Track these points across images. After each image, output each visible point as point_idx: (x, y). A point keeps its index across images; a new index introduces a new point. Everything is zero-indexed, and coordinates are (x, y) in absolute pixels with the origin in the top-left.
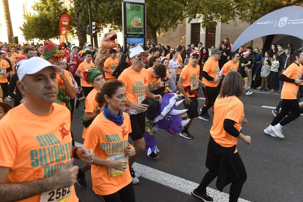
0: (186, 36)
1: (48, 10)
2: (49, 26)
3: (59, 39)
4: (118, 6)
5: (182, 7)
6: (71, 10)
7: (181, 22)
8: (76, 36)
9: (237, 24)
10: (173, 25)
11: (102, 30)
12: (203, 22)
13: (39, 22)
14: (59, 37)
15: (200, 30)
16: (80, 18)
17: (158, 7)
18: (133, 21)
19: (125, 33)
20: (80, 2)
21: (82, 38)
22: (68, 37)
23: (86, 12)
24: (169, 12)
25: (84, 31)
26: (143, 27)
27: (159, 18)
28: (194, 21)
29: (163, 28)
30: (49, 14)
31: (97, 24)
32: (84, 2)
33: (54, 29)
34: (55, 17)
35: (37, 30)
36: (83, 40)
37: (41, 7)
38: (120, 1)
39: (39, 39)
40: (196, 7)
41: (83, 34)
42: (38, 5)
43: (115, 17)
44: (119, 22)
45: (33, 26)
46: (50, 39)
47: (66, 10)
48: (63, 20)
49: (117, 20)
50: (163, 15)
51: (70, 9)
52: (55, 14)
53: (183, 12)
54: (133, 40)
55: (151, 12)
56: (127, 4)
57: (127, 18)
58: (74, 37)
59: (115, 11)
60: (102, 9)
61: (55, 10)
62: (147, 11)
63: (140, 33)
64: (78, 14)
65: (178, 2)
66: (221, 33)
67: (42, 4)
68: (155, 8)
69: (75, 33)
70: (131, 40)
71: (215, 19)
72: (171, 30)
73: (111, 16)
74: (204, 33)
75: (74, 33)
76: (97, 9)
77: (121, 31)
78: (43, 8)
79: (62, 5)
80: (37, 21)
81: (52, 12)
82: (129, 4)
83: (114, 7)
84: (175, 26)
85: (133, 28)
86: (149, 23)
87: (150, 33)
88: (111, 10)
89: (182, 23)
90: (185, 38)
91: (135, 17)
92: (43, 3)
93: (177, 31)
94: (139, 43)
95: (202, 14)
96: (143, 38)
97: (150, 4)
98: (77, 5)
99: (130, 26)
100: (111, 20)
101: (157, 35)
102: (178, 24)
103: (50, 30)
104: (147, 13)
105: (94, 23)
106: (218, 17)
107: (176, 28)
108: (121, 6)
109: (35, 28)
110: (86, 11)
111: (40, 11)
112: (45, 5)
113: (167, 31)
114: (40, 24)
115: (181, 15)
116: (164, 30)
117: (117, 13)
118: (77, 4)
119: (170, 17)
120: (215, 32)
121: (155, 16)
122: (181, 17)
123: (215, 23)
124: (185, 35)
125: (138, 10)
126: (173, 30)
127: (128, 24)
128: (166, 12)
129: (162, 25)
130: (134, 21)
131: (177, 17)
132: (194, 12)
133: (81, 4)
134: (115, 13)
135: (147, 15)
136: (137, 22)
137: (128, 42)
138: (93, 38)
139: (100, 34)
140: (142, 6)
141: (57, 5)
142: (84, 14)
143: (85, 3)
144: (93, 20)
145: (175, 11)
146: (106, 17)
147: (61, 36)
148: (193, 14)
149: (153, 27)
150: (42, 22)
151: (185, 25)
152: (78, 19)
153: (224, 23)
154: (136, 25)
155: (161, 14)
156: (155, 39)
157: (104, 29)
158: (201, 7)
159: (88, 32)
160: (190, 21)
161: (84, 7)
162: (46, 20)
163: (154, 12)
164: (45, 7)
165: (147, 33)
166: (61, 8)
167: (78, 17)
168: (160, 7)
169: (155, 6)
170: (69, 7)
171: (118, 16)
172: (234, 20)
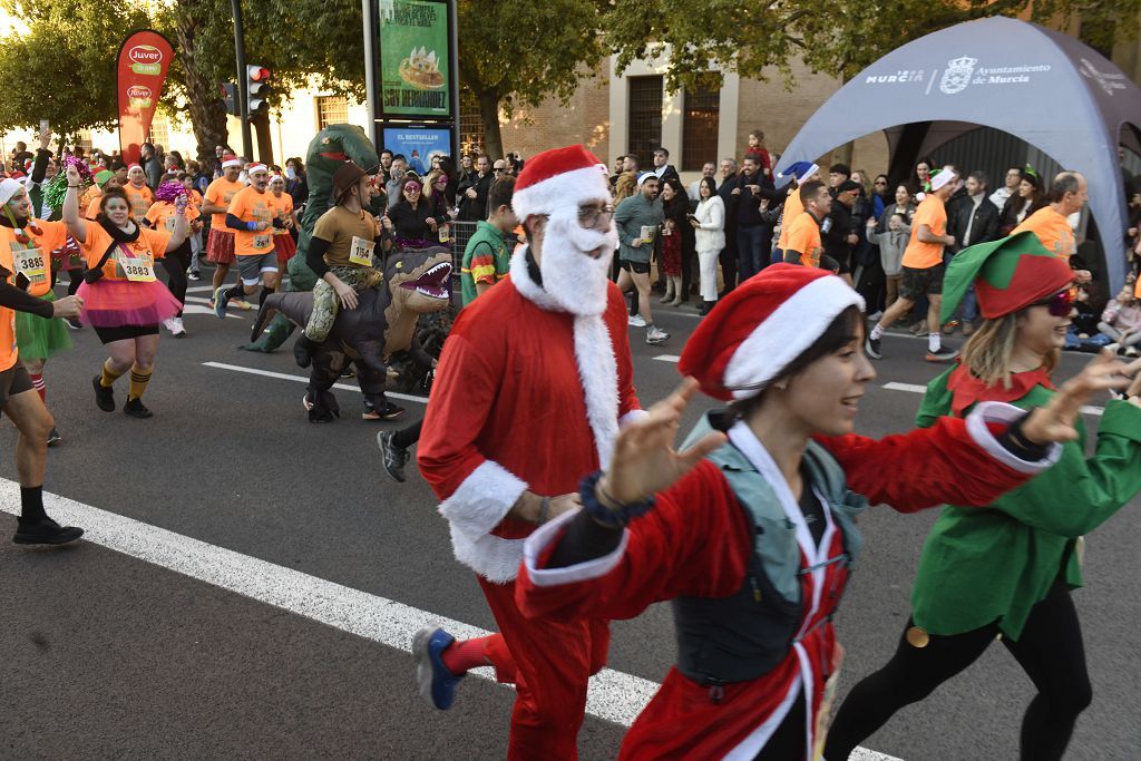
0: (612, 124)
1: (70, 14)
2: (78, 81)
3: (116, 130)
4: (349, 6)
5: (593, 13)
6: (163, 18)
7: (592, 72)
8: (184, 120)
9: (793, 82)
10: (560, 82)
11: (288, 96)
12: (673, 72)
13: (33, 63)
14: (115, 122)
15: (660, 102)
16: (200, 49)
18: (408, 63)
19: (378, 111)
21: (210, 127)
22: (153, 122)
23: (223, 27)
24: (545, 30)
25: (215, 101)
26: (442, 86)
27: (507, 54)
28: (638, 68)
29: (524, 93)
30: (77, 31)
31: (268, 74)
33: (94, 91)
34: (99, 45)
35: (27, 93)
36: (211, 137)
40: (646, 16)
41: (211, 113)
43: (336, 47)
44: (352, 69)
45: (9, 81)
46: (82, 132)
47: (141, 17)
48: (137, 55)
49: (343, 59)
50: (523, 44)
51: (158, 15)
52: (99, 33)
53: (598, 32)
54: (408, 137)
55: (477, 30)
57: (384, 52)
58: (178, 124)
59: (336, 24)
60: (284, 16)
61: (97, 16)
62: (461, 27)
63: (436, 111)
64: (190, 36)
66: (739, 115)
68: (491, 15)
69: (183, 110)
70: (400, 137)
71: (716, 62)
72: (551, 99)
73: (322, 44)
74: (678, 112)
75: (176, 110)
76: (265, 17)
77: (360, 102)
78: (50, 7)
80: (27, 58)
81: (87, 23)
83: (333, 8)
84: (569, 84)
85: (406, 92)
86: (469, 74)
87: (474, 111)
88: (321, 20)
89: (594, 76)
90: (606, 132)
91: (414, 51)
93: (576, 106)
94: (430, 148)
95: (667, 41)
96: (447, 132)
99: (398, 83)
100: (321, 59)
101: (502, 117)
102: (580, 76)
103: (76, 97)
104: (459, 33)
105: (254, 72)
106: (725, 54)
107: (571, 94)
108: (360, 7)
109: (16, 89)
110: (224, 24)
111: (37, 21)
113: (536, 104)
114: (37, 74)
115: (589, 45)
116: (524, 101)
117: (344, 34)
119: (548, 51)
120: (717, 111)
121: (493, 48)
122: (589, 50)
123: (718, 76)
124: (607, 119)
125: (424, 23)
126: (559, 100)
127: (385, 78)
128: (535, 30)
129: (519, 83)
130: (411, 63)
131: (572, 50)
132: (639, 33)
134: (337, 32)
135: (460, 42)
136: (424, 68)
137: (388, 145)
138: (253, 127)
139: (280, 115)
140: (441, 9)
142: (214, 35)
144: (249, 60)
145: (568, 28)
146: (301, 47)
147: (125, 120)
148: (636, 40)
149: (484, 89)
150: (46, 64)
151: (606, 83)
152: (189, 54)
153: (749, 77)
154: (418, 79)
155: (516, 38)
156: (491, 136)
157: (294, 93)
158: (662, 17)
159: (231, 106)
160: (622, 68)
161: (213, 5)
162: (63, 56)
163: (488, 29)
164: (59, 5)
165: (461, 109)
166: (123, 10)
167: (192, 47)
168: (511, 11)
169: (491, 10)
170: (157, 6)
171: (349, 44)
172: (784, 68)
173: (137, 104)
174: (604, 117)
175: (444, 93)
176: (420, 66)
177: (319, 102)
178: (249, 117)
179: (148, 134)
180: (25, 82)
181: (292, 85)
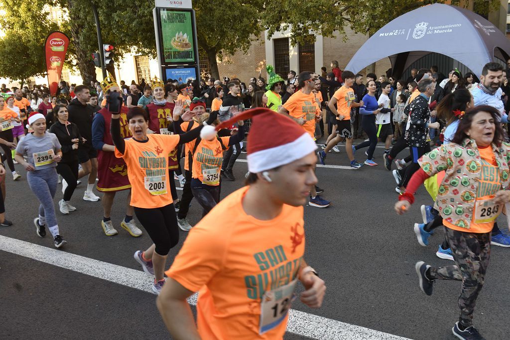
0: (267, 60)
1: (23, 26)
2: (28, 56)
3: (46, 76)
4: (147, 16)
5: (255, 13)
6: (64, 26)
7: (257, 38)
8: (76, 70)
9: (346, 38)
10: (243, 43)
11: (122, 57)
12: (293, 36)
13: (7, 49)
14: (45, 73)
15: (288, 50)
16: (82, 38)
17: (216, 14)
19: (163, 61)
20: (79, 11)
21: (88, 73)
22: (62, 72)
23: (91, 28)
24: (235, 21)
25: (90, 61)
26: (193, 50)
27: (219, 33)
28: (277, 35)
29: (227, 49)
30: (28, 34)
31: (112, 48)
32: (87, 10)
33: (36, 61)
34: (37, 39)
35: (6, 63)
36: (89, 77)
37: (9, 22)
38: (149, 7)
39: (11, 78)
40: (279, 13)
41: (88, 66)
42: (4, 20)
43: (142, 34)
44: (149, 42)
46: (31, 78)
47: (55, 25)
48: (53, 43)
49: (146, 39)
50: (225, 28)
51: (62, 25)
52: (36, 34)
53: (259, 20)
54: (176, 72)
55: (204, 23)
56: (162, 12)
57: (164, 35)
58: (73, 72)
59: (141, 24)
60: (119, 21)
61: (35, 26)
62: (197, 22)
63: (189, 60)
64: (77, 33)
65: (249, 5)
66: (323, 53)
67: (11, 18)
68: (210, 16)
69: (75, 66)
70: (173, 72)
71: (312, 31)
72: (239, 51)
73: (136, 33)
74: (296, 53)
75: (72, 66)
76: (109, 23)
77: (154, 58)
78: (14, 23)
79: (48, 17)
80: (5, 47)
81: (30, 30)
82: (165, 12)
83: (140, 17)
84: (247, 44)
85: (174, 52)
86: (202, 43)
87: (205, 58)
88: (135, 22)
89: (258, 40)
91: (177, 34)
92: (13, 14)
93: (251, 53)
94: (187, 77)
95: (291, 22)
96: (194, 69)
97: (201, 9)
98: (75, 16)
99: (171, 49)
100: (136, 39)
101: (218, 60)
102: (252, 40)
103: (28, 63)
104: (197, 24)
105: (106, 47)
106: (317, 28)
107: (248, 49)
108: (152, 16)
110: (91, 27)
111: (8, 30)
112: (17, 19)
113: (233, 54)
114: (10, 53)
115: (255, 27)
116: (227, 53)
117: (145, 28)
118: (75, 14)
119: (237, 30)
120: (313, 52)
121: (212, 30)
122: (255, 28)
123: (313, 37)
124: (265, 58)
125: (181, 21)
126: (243, 51)
127: (165, 46)
129: (225, 45)
130: (176, 39)
131: (247, 29)
132: (276, 20)
133: (81, 15)
134: (142, 27)
135: (197, 29)
136: (182, 41)
137: (168, 77)
138: (107, 71)
139: (119, 65)
140: (188, 14)
141: (37, 19)
142: (87, 32)
143: (89, 12)
144: (104, 42)
145: (245, 19)
146: (127, 35)
147: (50, 72)
148: (275, 23)
149: (209, 48)
150: (13, 49)
151: (264, 43)
152: (77, 41)
153: (327, 36)
154: (179, 46)
155: (222, 25)
156: (214, 70)
157: (125, 55)
158: (286, 12)
159: (97, 63)
160: (270, 36)
161: (86, 19)
162: (20, 45)
163: (209, 22)
164: (17, 23)
165: (199, 58)
166: (46, 23)
167: (78, 38)
168: (219, 13)
169: (211, 13)
170: (61, 21)
171: (147, 32)
172: (342, 32)
173: (55, 64)
174: (263, 58)
175: (192, 52)
176: (180, 40)
177: (136, 59)
178: (105, 67)
179: (60, 77)
180: (4, 57)
181: (123, 52)
